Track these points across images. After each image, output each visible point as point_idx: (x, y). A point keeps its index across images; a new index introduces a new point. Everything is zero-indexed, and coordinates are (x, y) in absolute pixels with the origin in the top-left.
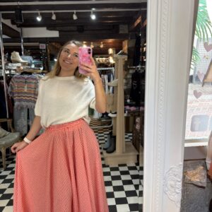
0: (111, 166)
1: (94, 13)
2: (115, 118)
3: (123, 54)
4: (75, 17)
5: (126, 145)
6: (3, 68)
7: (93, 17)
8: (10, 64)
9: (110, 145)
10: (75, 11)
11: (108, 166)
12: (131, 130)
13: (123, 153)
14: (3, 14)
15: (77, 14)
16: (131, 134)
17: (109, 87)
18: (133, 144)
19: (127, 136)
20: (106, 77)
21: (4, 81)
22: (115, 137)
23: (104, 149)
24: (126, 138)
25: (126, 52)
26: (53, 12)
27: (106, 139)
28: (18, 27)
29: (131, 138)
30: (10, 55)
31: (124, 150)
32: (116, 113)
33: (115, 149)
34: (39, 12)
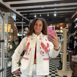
0: (60, 76)
1: (56, 13)
2: (63, 55)
3: (67, 28)
4: (48, 15)
5: (67, 67)
6: (22, 33)
7: (55, 15)
8: (25, 32)
9: (60, 66)
10: (48, 13)
11: (58, 76)
12: (69, 60)
13: (66, 71)
14: (24, 15)
15: (49, 14)
16: (69, 62)
17: (60, 42)
18: (70, 67)
19: (67, 63)
20: (59, 37)
21: (22, 37)
22: (62, 63)
23: (57, 68)
24: (67, 64)
25: (68, 28)
26: (40, 14)
27: (58, 63)
28: (29, 19)
29: (69, 64)
30: (25, 29)
31: (66, 70)
32: (63, 53)
33: (62, 68)
34: (36, 14)
